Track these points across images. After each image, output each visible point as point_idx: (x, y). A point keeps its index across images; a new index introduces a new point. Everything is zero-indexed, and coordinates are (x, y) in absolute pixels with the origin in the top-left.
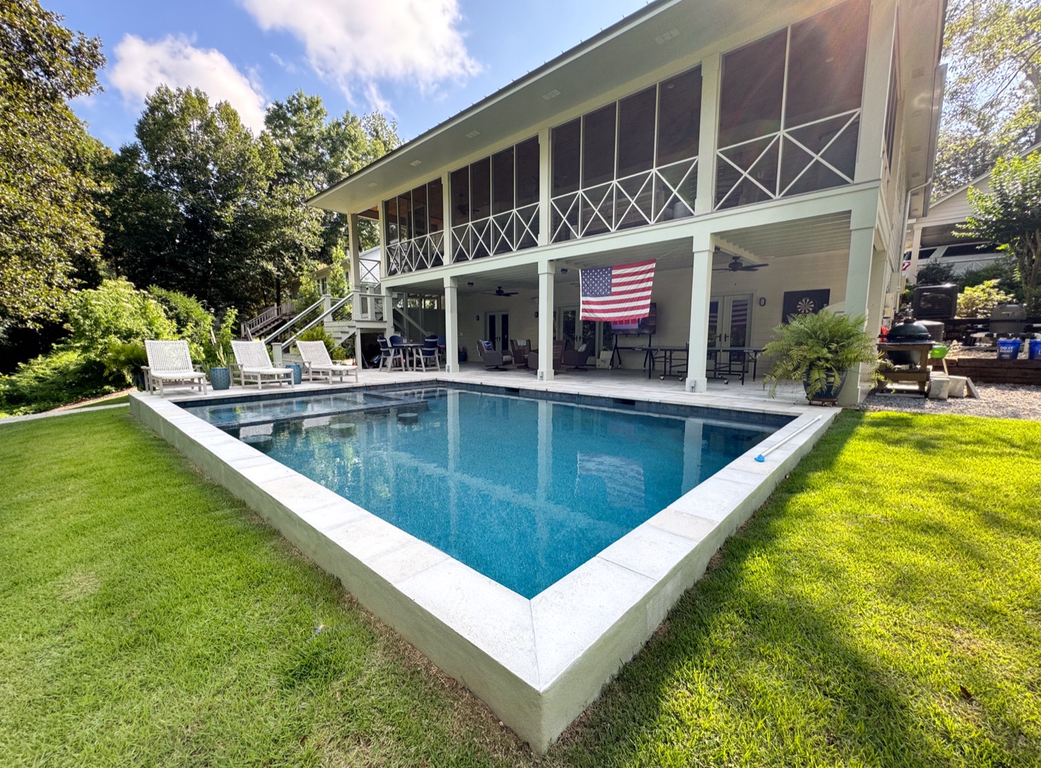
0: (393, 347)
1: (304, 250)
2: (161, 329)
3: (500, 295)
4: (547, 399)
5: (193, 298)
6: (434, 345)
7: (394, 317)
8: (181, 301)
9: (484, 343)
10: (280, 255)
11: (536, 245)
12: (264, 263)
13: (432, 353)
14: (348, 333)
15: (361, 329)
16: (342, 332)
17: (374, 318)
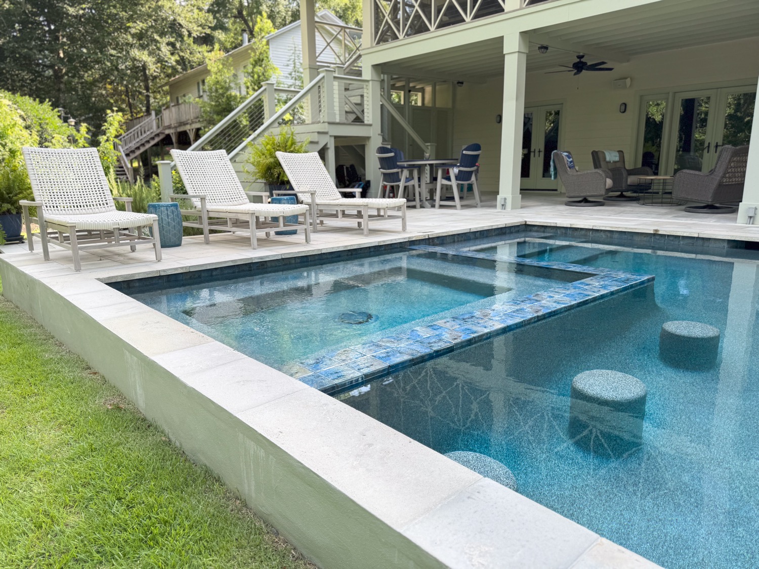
1: (186, 33)
2: (18, 144)
5: (47, 105)
6: (474, 161)
12: (135, 53)
15: (336, 138)
16: (310, 142)
17: (344, 120)
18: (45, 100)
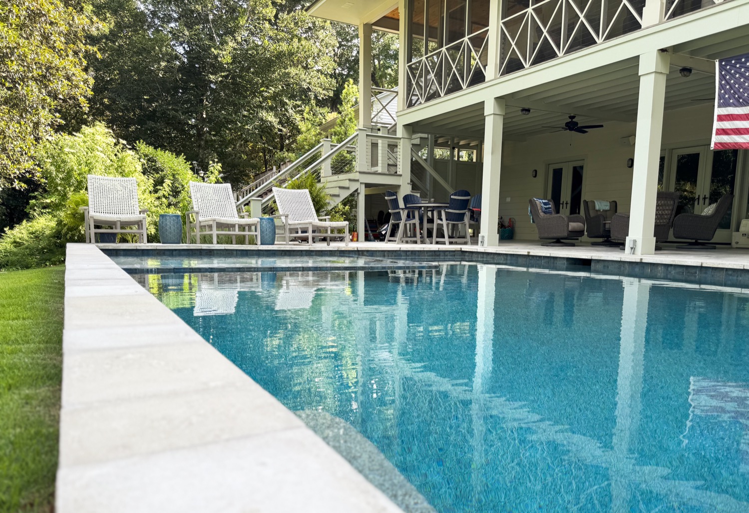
0: (406, 208)
1: (313, 96)
3: (571, 129)
4: (640, 276)
5: (182, 158)
6: (464, 205)
7: (413, 171)
8: (167, 160)
9: (540, 202)
10: (284, 104)
11: (637, 26)
12: (263, 114)
13: (460, 217)
14: (348, 188)
15: (367, 185)
16: (340, 188)
17: (386, 171)
18: (181, 155)
